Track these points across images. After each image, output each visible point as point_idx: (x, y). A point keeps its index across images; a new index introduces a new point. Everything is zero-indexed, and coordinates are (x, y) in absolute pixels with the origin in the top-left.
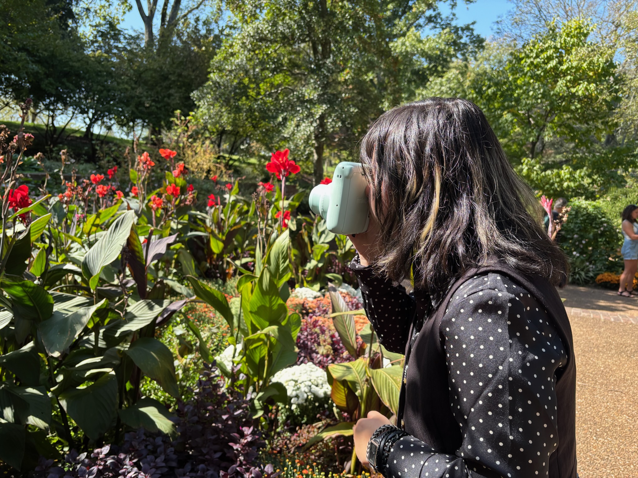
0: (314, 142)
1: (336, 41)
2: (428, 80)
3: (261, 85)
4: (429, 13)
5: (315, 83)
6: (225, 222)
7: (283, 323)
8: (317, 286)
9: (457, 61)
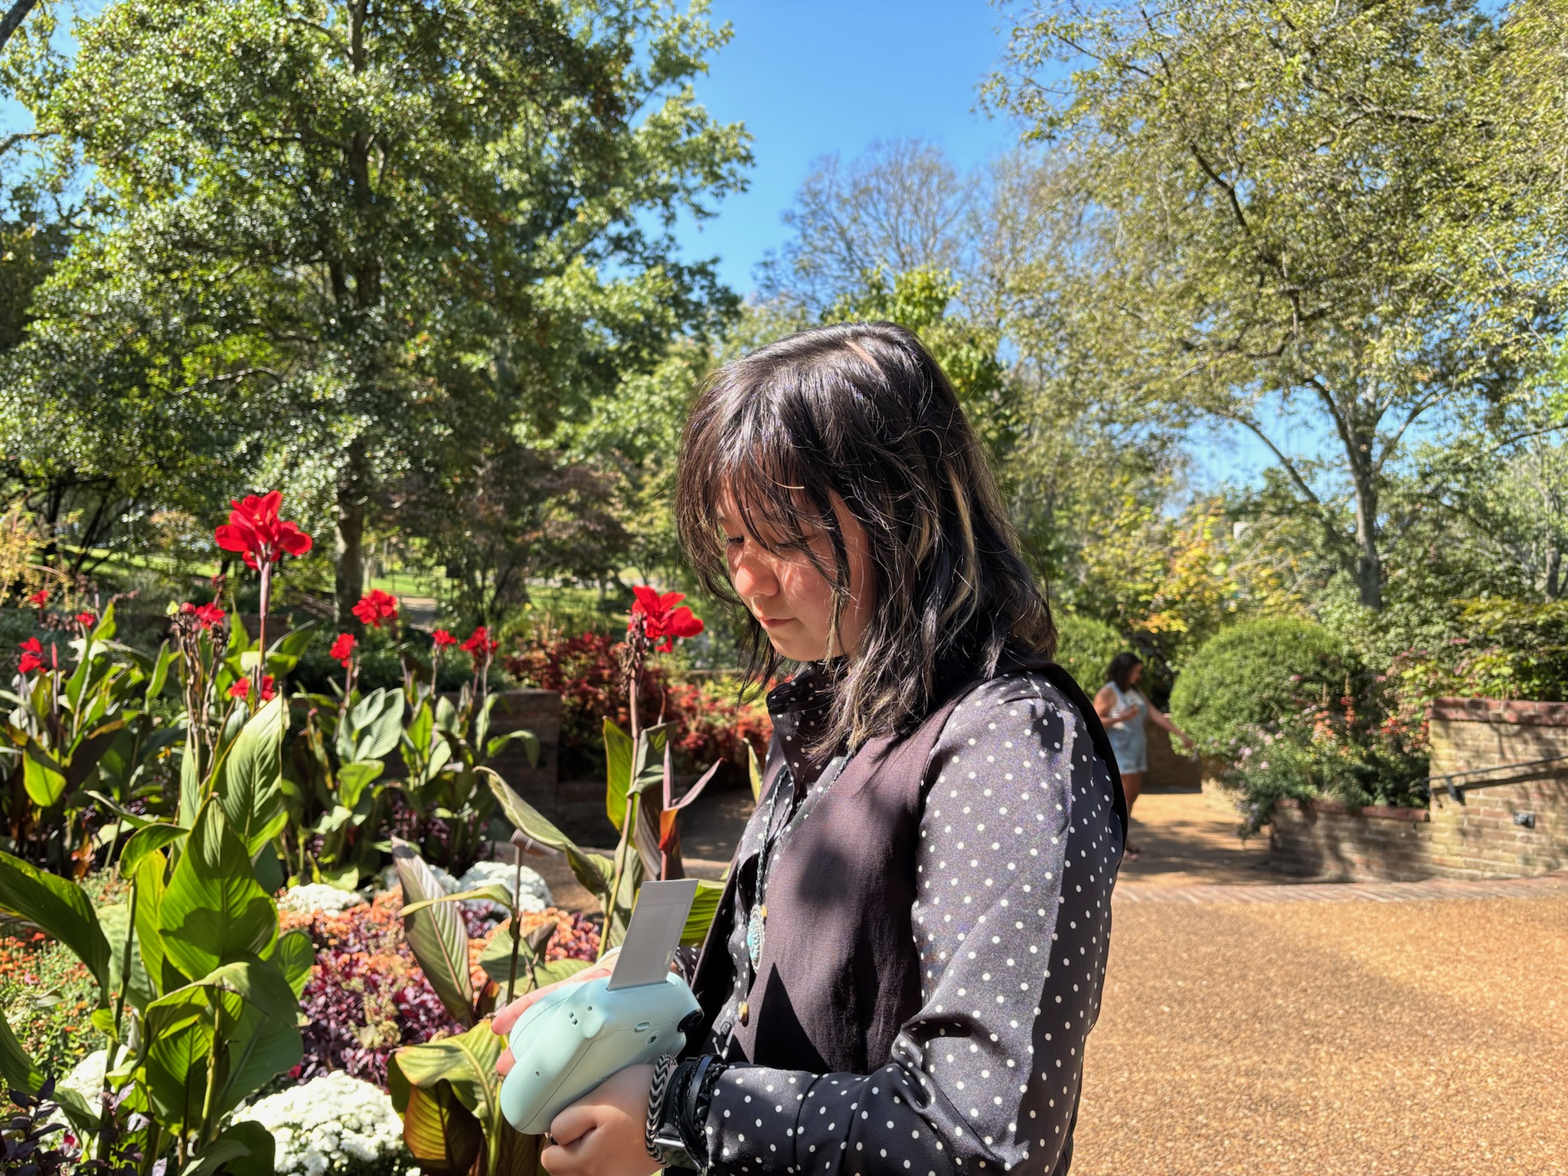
0: (336, 508)
1: (395, 266)
2: (620, 380)
3: (186, 360)
4: (615, 229)
5: (341, 360)
6: (70, 717)
7: (263, 955)
8: (351, 878)
9: (683, 341)
